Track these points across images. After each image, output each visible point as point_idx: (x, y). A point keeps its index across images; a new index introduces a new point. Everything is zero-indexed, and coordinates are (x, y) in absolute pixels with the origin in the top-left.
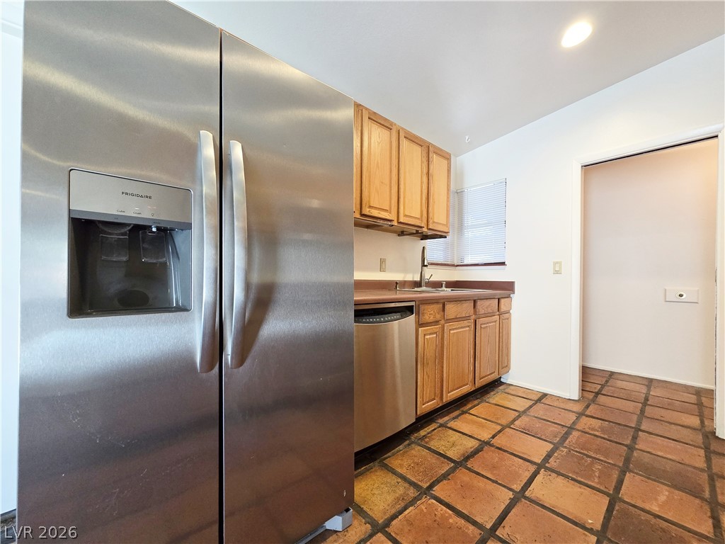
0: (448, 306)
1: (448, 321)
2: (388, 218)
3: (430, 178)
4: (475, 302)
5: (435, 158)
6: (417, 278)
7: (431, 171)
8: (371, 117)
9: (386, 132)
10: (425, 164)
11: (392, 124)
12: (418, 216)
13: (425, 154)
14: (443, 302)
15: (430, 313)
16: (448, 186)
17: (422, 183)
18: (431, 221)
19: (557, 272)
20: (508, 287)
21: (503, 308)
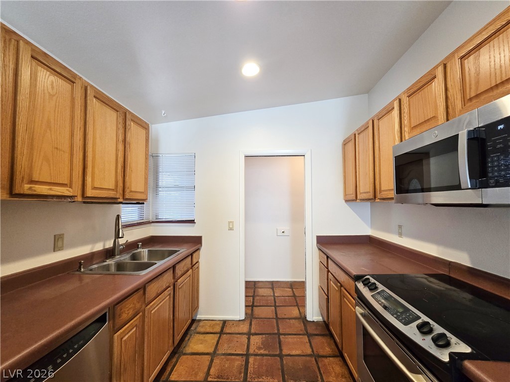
0: (149, 288)
1: (149, 303)
2: (67, 193)
3: (127, 146)
5: (133, 127)
7: (128, 139)
8: (35, 55)
9: (66, 86)
10: (121, 131)
11: (75, 76)
12: (112, 186)
13: (121, 120)
14: (144, 286)
15: (128, 309)
17: (117, 150)
18: (127, 191)
19: (231, 229)
20: (197, 241)
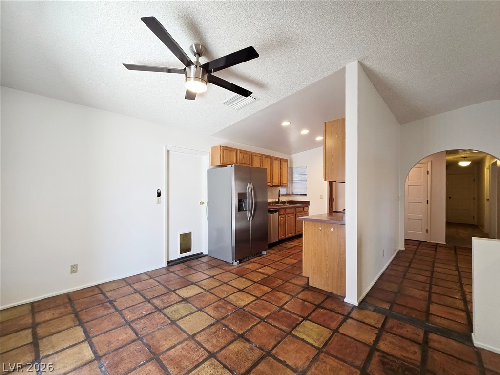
0: (287, 210)
1: (287, 214)
4: (295, 208)
5: (283, 162)
6: (277, 200)
7: (282, 167)
10: (280, 165)
11: (271, 157)
12: (278, 182)
14: (285, 209)
15: (282, 212)
16: (287, 165)
18: (282, 183)
19: (321, 198)
20: (307, 203)
21: (305, 210)
